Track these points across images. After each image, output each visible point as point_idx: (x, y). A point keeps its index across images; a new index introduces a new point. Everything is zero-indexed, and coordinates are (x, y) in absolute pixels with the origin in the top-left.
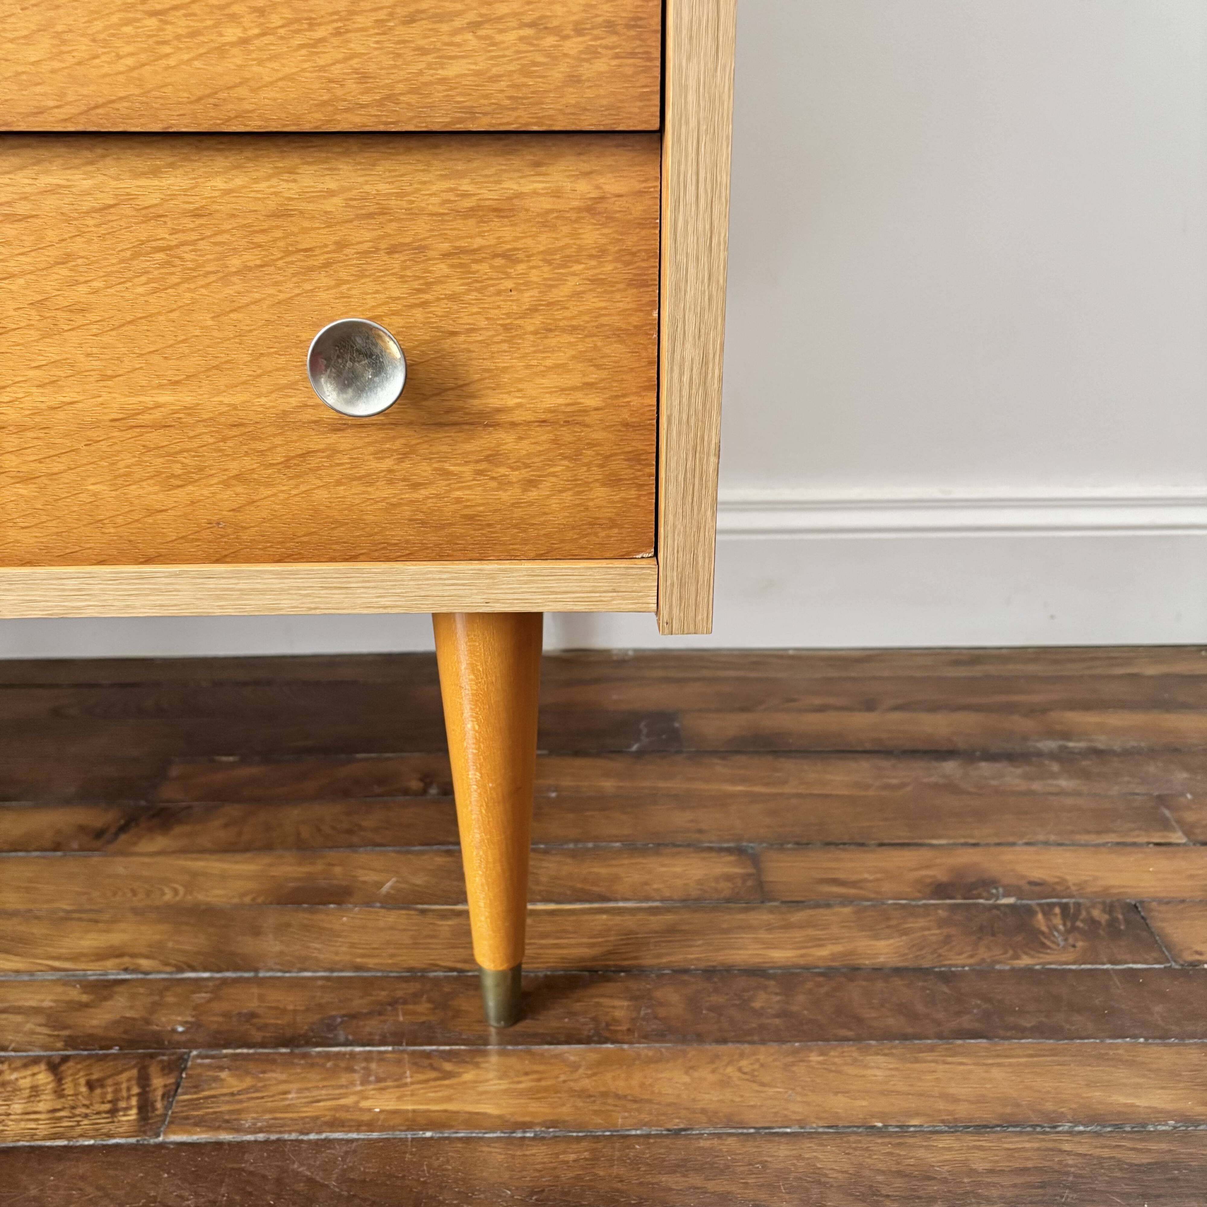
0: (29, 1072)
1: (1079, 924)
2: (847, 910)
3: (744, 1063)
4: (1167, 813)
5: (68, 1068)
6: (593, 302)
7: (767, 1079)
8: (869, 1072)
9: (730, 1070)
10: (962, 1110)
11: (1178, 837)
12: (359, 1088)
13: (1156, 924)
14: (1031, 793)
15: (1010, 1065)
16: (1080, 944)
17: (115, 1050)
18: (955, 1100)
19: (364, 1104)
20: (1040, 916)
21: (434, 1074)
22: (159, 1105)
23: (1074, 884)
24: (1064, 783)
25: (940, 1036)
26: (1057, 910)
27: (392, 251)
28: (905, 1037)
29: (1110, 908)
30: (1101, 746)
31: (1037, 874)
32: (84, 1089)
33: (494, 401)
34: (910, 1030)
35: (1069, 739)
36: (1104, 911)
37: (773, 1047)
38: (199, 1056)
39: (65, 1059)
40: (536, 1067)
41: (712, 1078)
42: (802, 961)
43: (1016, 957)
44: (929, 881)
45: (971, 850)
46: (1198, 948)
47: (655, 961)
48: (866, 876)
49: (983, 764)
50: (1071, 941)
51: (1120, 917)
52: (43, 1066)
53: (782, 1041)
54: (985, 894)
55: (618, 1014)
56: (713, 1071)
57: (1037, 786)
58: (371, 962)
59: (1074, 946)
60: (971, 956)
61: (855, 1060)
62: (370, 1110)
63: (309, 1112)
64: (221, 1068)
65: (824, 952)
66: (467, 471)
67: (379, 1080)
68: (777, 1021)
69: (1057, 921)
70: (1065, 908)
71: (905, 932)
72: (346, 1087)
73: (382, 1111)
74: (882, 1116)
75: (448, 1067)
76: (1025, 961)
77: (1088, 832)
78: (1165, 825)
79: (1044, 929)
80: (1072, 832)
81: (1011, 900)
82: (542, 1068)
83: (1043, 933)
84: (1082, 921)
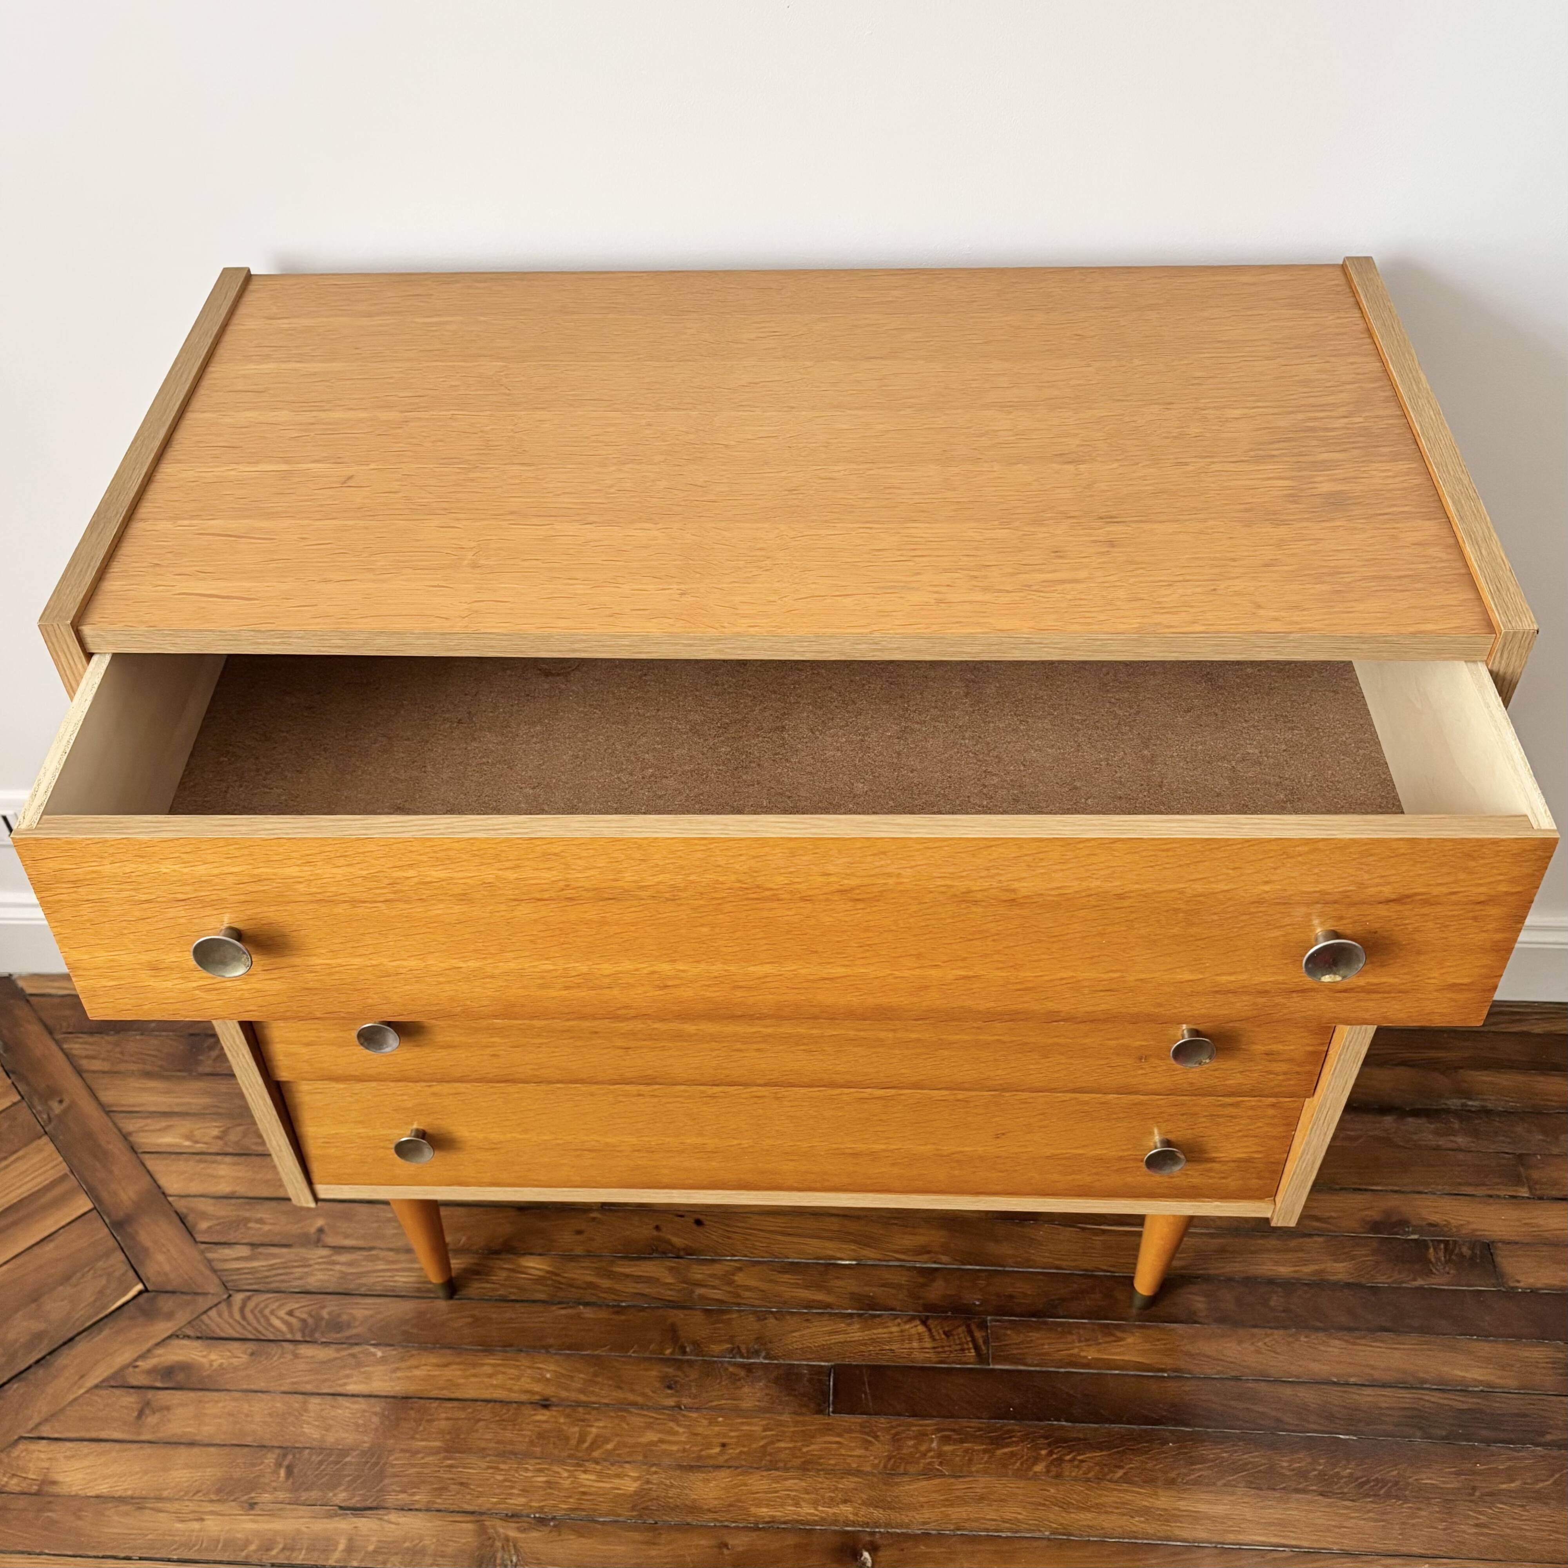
0: (913, 1325)
1: (1454, 1257)
2: (1321, 1239)
3: (1267, 1340)
4: (1522, 1169)
5: (930, 1322)
6: (1266, 1129)
7: (1279, 1350)
8: (1331, 1349)
9: (1260, 1344)
10: (1377, 1374)
11: (1524, 1192)
12: (1077, 1344)
13: (1498, 1259)
14: (1438, 1148)
15: (1404, 1349)
16: (1452, 1272)
17: (949, 1314)
18: (1373, 1367)
19: (1083, 1354)
20: (1431, 1250)
21: (1113, 1338)
22: (983, 1348)
23: (1455, 1227)
24: (1461, 1140)
25: (1368, 1330)
26: (1442, 1246)
27: (1183, 1115)
28: (1349, 1329)
29: (1473, 1245)
30: (1490, 1106)
31: (1434, 1218)
32: (943, 1336)
33: (1214, 1155)
34: (1352, 1325)
35: (1470, 1099)
36: (1469, 1248)
37: (1281, 1332)
38: (992, 1321)
39: (927, 1318)
40: (1162, 1337)
41: (1252, 1348)
42: (1296, 1275)
43: (1415, 1280)
44: (1368, 1219)
45: (1396, 1196)
46: (1518, 1278)
47: (1217, 1272)
48: (1333, 1214)
49: (1410, 1120)
50: (1447, 1269)
51: (1478, 1253)
52: (918, 1322)
53: (1285, 1328)
54: (1401, 1232)
55: (1200, 1306)
56: (1253, 1344)
57: (1442, 1142)
58: (1064, 1264)
59: (1448, 1273)
60: (1390, 1277)
61: (1324, 1342)
62: (1085, 1357)
63: (1057, 1356)
64: (1006, 1328)
65: (1308, 1269)
66: (1197, 1174)
67: (1087, 1340)
68: (1283, 1315)
69: (1441, 1254)
70: (1446, 1243)
71: (1353, 1258)
72: (1070, 1343)
73: (1093, 1359)
74: (1336, 1376)
75: (1119, 1334)
76: (1419, 1282)
77: (1470, 1184)
78: (1518, 1180)
79: (1433, 1260)
80: (1460, 1184)
81: (1416, 1237)
82: (1166, 1337)
83: (1431, 1262)
84: (1456, 1255)
